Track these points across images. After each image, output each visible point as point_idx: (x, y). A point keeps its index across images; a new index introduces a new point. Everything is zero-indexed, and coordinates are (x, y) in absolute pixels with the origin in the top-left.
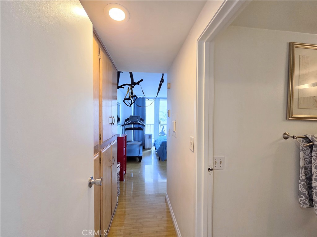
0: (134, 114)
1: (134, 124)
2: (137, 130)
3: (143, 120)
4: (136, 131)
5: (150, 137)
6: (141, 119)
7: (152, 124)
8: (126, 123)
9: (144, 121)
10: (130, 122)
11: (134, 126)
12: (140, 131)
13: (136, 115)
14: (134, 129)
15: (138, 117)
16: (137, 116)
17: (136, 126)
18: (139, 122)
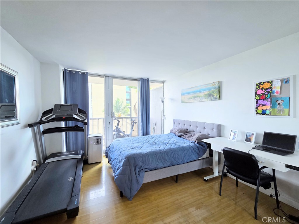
0: (66, 101)
1: (66, 120)
2: (74, 132)
3: (84, 111)
4: (71, 133)
5: (98, 141)
6: (80, 111)
7: (101, 118)
8: (43, 119)
9: (85, 113)
10: (54, 116)
11: (66, 124)
12: (80, 133)
13: (69, 103)
14: (66, 129)
15: (73, 106)
16: (71, 105)
17: (71, 124)
18: (75, 116)
